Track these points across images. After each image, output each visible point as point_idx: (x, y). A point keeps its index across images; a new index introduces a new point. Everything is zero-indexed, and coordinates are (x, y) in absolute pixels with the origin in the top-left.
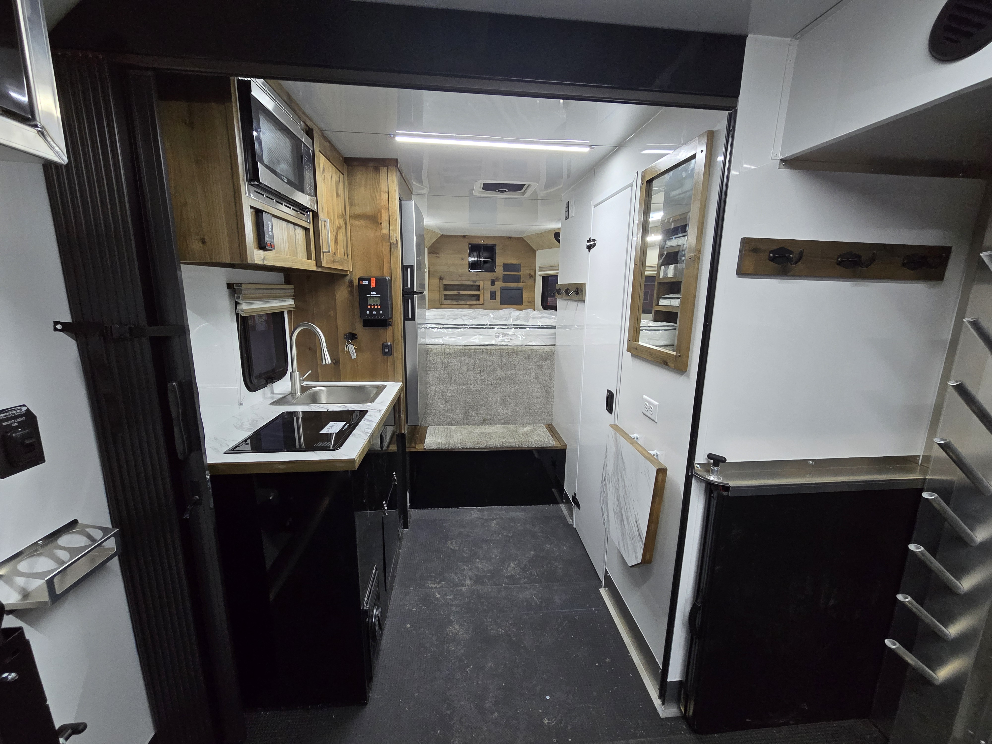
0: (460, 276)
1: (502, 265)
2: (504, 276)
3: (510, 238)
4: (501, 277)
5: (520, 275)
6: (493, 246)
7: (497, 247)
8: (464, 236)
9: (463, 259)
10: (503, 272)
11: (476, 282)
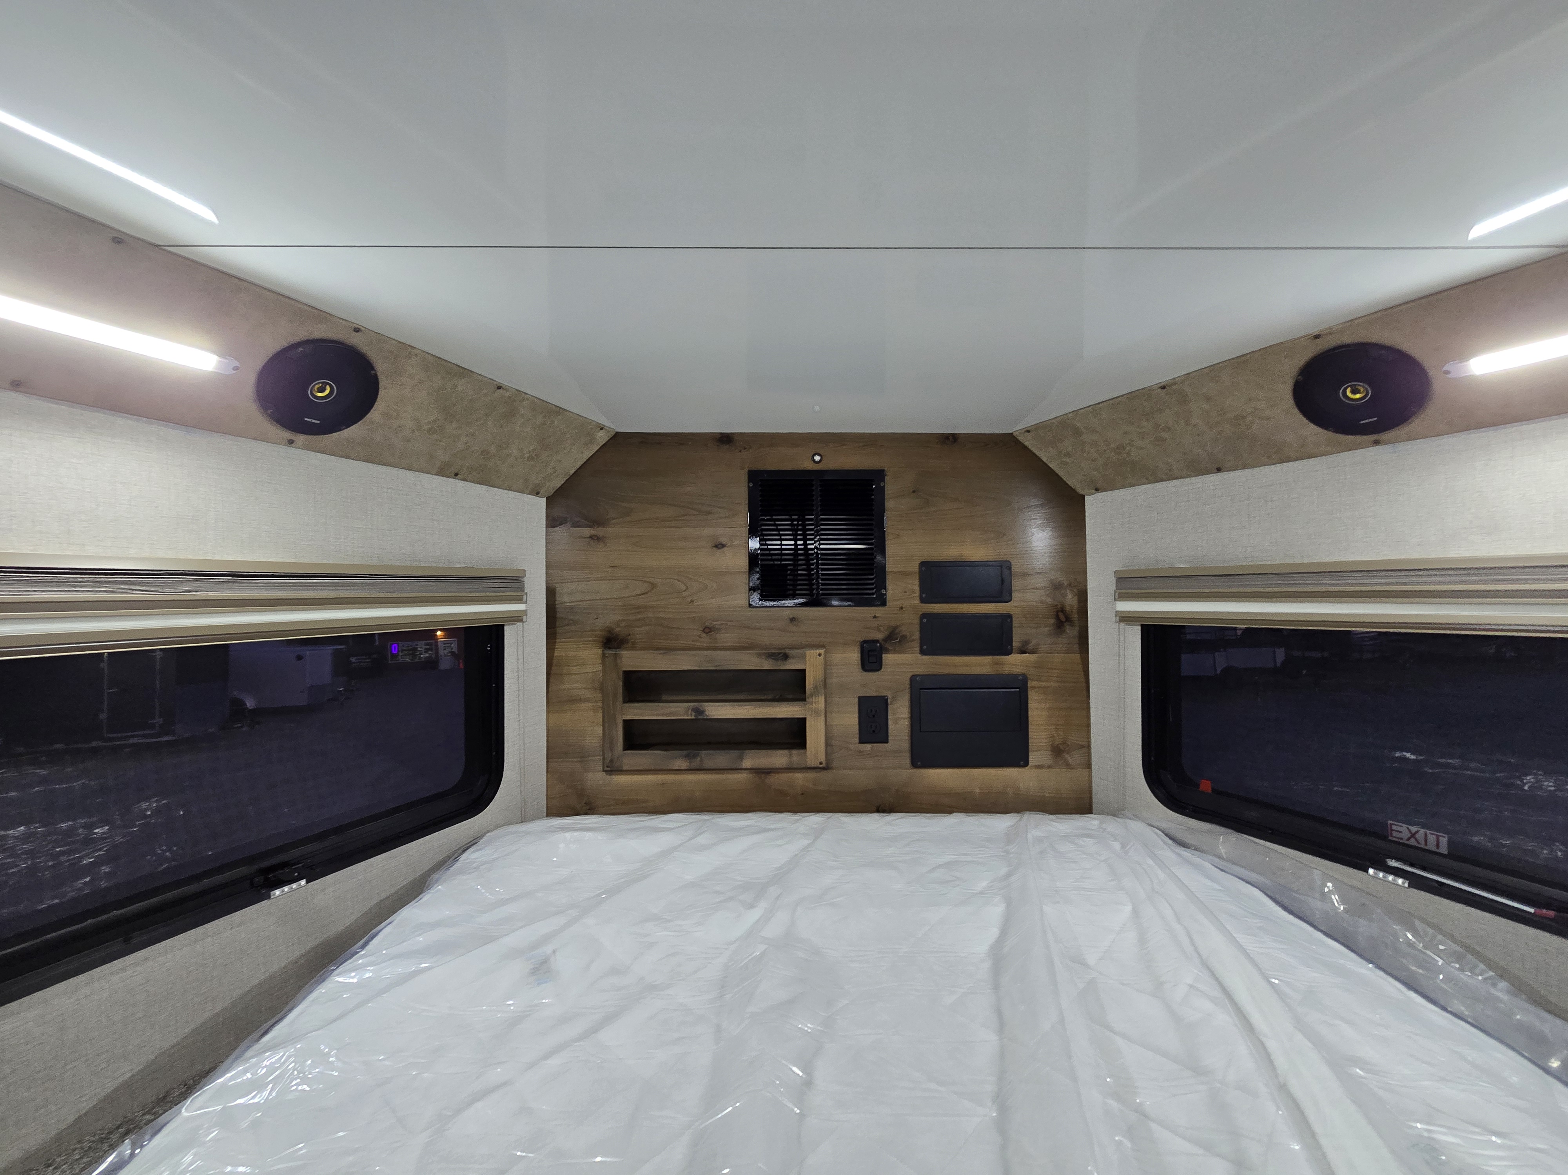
0: (708, 630)
1: (915, 567)
2: (929, 623)
3: (950, 440)
4: (912, 627)
5: (1009, 616)
6: (870, 482)
7: (891, 487)
8: (725, 439)
9: (719, 546)
10: (923, 600)
11: (786, 657)
